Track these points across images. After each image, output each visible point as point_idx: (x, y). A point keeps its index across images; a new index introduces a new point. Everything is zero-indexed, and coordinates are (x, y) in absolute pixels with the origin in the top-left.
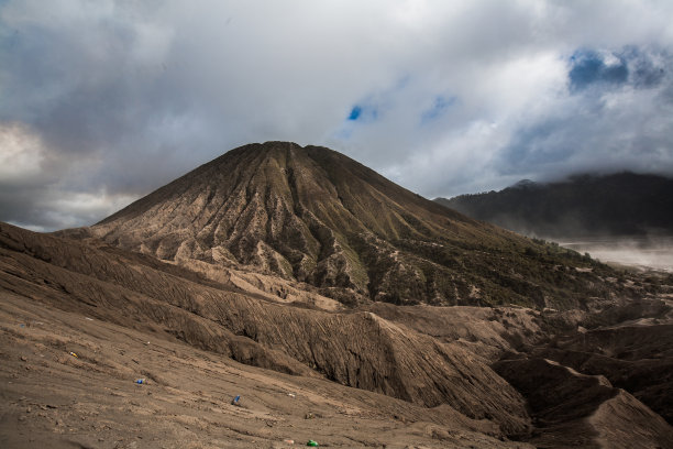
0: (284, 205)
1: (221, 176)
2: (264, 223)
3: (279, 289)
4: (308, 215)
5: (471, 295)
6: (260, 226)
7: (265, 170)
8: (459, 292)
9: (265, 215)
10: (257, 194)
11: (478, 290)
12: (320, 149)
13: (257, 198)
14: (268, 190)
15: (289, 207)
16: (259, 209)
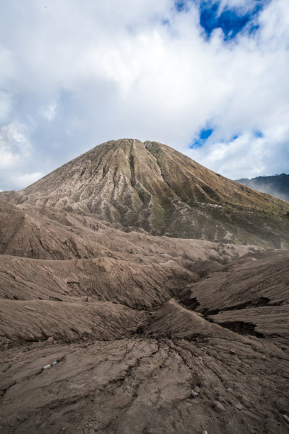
0: (125, 179)
1: (90, 161)
2: (111, 190)
3: (95, 225)
4: (139, 186)
5: (225, 238)
6: (108, 191)
7: (116, 157)
8: (218, 235)
9: (112, 185)
10: (109, 172)
11: (231, 235)
12: (153, 144)
13: (109, 174)
14: (116, 169)
15: (128, 180)
16: (109, 181)
